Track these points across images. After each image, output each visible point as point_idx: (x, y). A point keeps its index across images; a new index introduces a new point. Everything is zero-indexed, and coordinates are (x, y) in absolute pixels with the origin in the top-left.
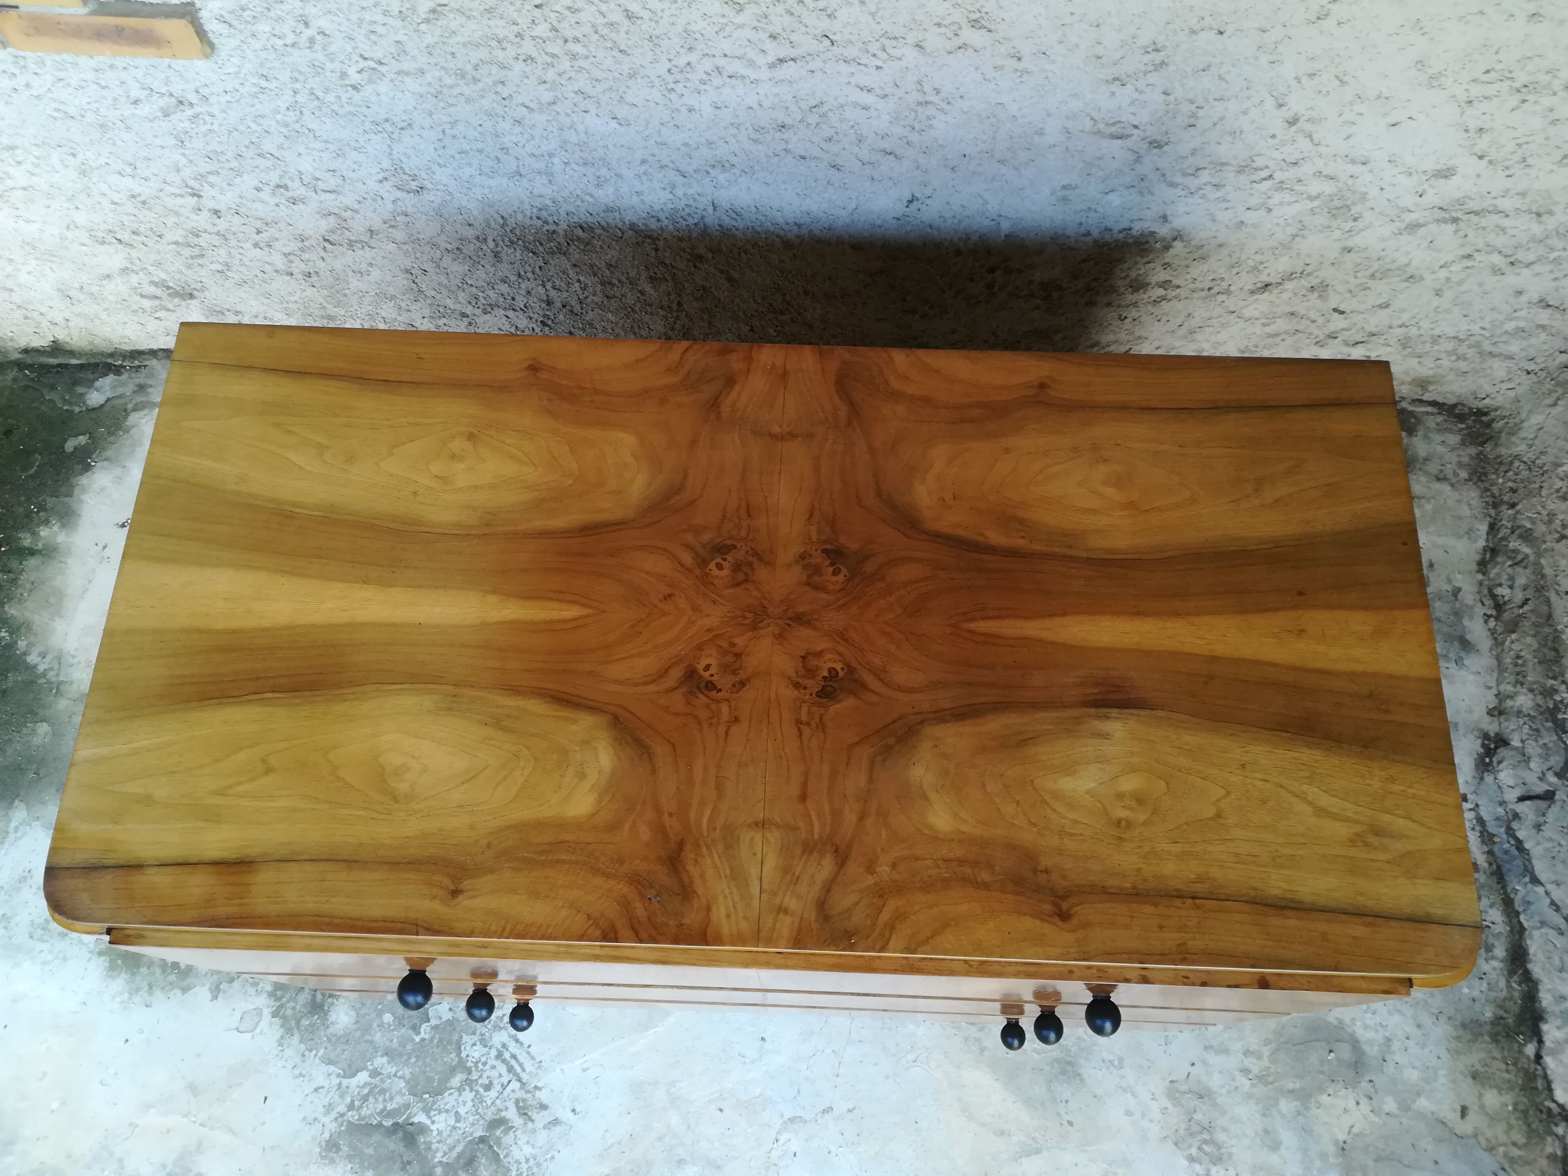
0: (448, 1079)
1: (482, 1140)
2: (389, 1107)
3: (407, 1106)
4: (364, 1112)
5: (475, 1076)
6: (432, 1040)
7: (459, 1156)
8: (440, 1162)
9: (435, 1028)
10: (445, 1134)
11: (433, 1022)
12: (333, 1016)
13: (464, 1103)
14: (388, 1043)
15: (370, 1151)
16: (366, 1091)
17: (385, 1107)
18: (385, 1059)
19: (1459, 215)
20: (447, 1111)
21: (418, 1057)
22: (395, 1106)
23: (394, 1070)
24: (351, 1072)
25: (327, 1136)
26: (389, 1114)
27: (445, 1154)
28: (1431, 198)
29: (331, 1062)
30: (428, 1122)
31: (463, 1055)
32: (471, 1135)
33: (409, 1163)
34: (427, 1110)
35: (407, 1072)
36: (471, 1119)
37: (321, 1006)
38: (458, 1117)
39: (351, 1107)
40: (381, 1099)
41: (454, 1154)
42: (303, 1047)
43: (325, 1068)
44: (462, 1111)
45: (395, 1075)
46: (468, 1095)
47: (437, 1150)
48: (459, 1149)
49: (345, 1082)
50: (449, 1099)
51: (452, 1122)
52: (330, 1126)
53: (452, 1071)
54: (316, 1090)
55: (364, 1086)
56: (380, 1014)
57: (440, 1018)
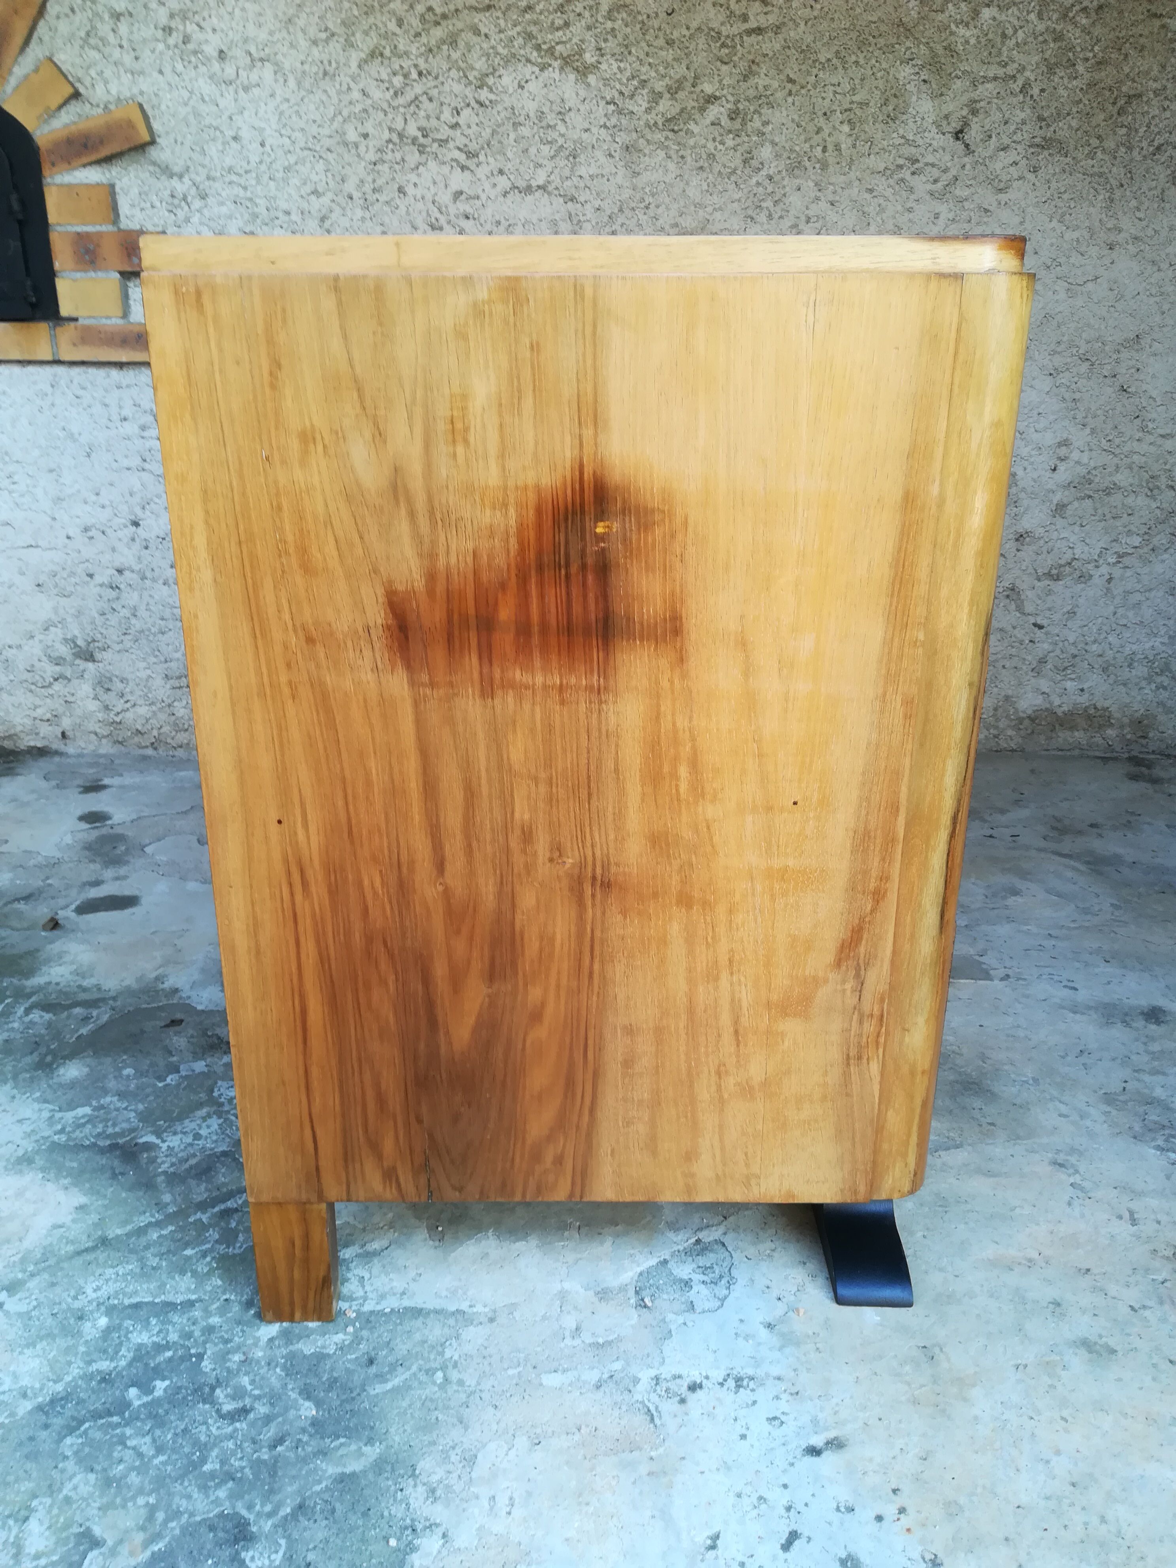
0: (193, 1112)
1: (224, 1154)
2: (110, 1130)
3: (133, 1130)
4: (78, 1134)
5: (226, 1108)
6: (178, 1085)
7: (191, 1167)
8: (165, 1173)
9: (186, 1077)
10: (176, 1150)
11: (183, 1073)
12: (62, 1071)
13: (208, 1127)
14: (123, 1089)
15: (75, 1165)
16: (82, 1121)
17: (104, 1132)
18: (116, 1098)
19: (1091, 493)
20: (185, 1133)
21: (157, 1097)
22: (117, 1129)
23: (124, 1106)
24: (71, 1106)
25: (20, 1152)
26: (108, 1137)
27: (173, 1165)
28: (1064, 474)
29: (46, 1101)
30: (158, 1141)
31: (216, 1094)
32: (212, 1149)
33: (122, 1174)
34: (158, 1134)
35: (141, 1107)
36: (215, 1138)
37: (49, 1065)
38: (197, 1137)
39: (62, 1131)
40: (101, 1126)
41: (187, 1166)
42: (15, 1091)
43: (36, 1106)
44: (204, 1132)
45: (126, 1109)
46: (215, 1123)
47: (163, 1162)
48: (193, 1162)
49: (58, 1115)
50: (189, 1125)
51: (189, 1139)
52: (29, 1146)
53: (200, 1105)
54: (20, 1121)
55: (83, 1117)
56: (120, 1069)
57: (193, 1071)
